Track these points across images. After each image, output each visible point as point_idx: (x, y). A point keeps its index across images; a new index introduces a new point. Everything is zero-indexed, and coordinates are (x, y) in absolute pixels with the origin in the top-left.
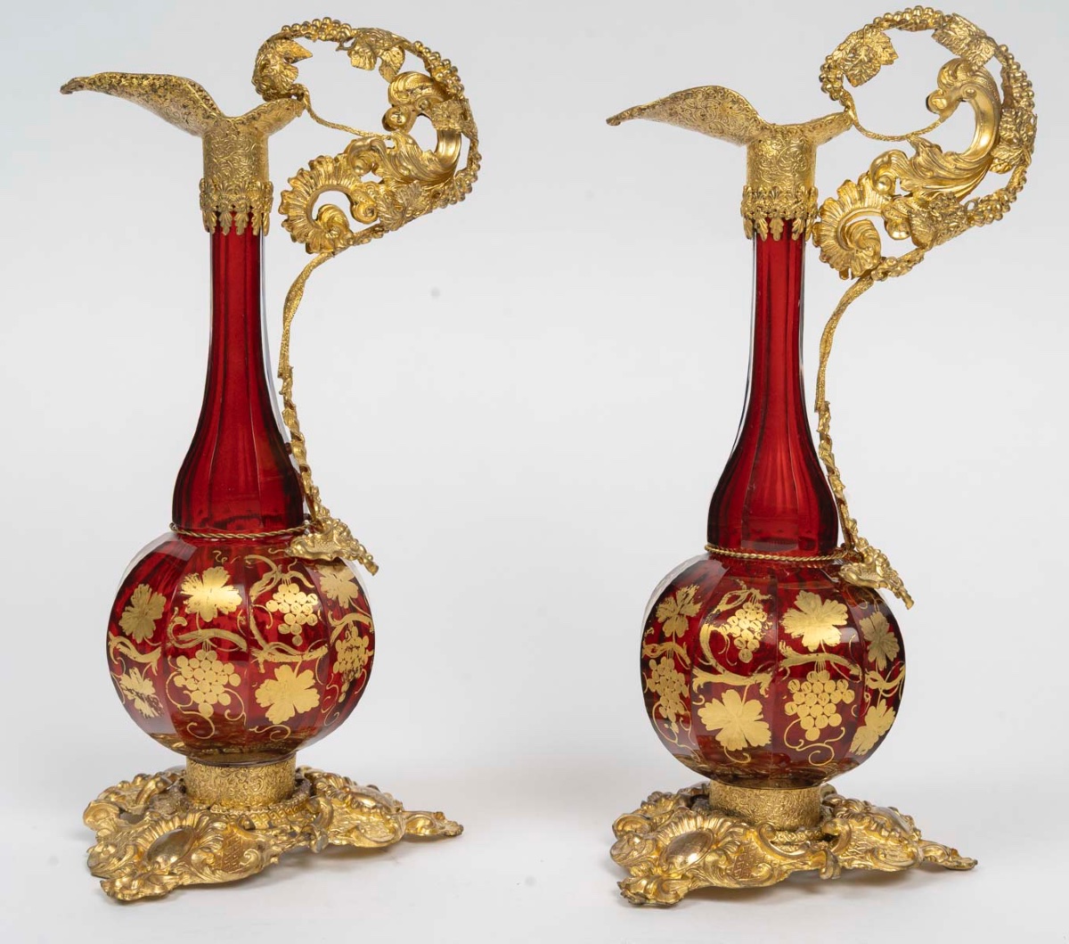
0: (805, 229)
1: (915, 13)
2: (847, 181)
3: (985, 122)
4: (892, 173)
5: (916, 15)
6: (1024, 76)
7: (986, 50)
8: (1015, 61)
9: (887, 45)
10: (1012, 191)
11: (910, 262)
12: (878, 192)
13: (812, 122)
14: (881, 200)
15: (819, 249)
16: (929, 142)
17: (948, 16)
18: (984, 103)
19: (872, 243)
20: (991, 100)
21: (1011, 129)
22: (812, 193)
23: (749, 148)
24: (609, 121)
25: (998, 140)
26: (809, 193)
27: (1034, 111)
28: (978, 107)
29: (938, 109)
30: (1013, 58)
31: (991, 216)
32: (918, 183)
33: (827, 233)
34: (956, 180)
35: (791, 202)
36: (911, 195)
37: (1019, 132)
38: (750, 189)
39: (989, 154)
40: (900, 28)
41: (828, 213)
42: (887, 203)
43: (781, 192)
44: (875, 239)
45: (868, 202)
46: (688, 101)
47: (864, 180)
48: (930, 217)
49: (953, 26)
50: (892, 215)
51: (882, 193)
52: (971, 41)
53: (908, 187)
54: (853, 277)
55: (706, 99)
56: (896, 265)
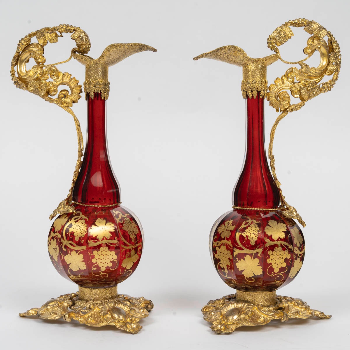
0: (264, 94)
1: (299, 20)
2: (277, 78)
3: (324, 57)
4: (293, 75)
5: (300, 21)
6: (336, 42)
7: (324, 33)
8: (333, 36)
9: (291, 31)
10: (334, 80)
11: (300, 106)
12: (288, 81)
13: (266, 57)
14: (290, 84)
15: (269, 101)
16: (306, 64)
17: (310, 21)
18: (323, 50)
19: (288, 99)
20: (326, 49)
21: (333, 59)
23: (244, 67)
24: (194, 59)
25: (329, 62)
26: (265, 82)
27: (340, 53)
28: (322, 52)
29: (308, 53)
30: (332, 36)
31: (327, 89)
32: (302, 78)
33: (272, 96)
34: (315, 77)
35: (260, 85)
36: (300, 82)
37: (336, 61)
38: (245, 81)
39: (326, 68)
40: (293, 26)
41: (272, 89)
42: (292, 85)
43: (256, 82)
44: (288, 97)
45: (285, 85)
46: (222, 51)
47: (283, 78)
48: (307, 90)
49: (313, 24)
50: (294, 89)
51: (290, 82)
52: (319, 29)
53: (299, 79)
54: (280, 112)
55: (229, 50)
56: (296, 107)
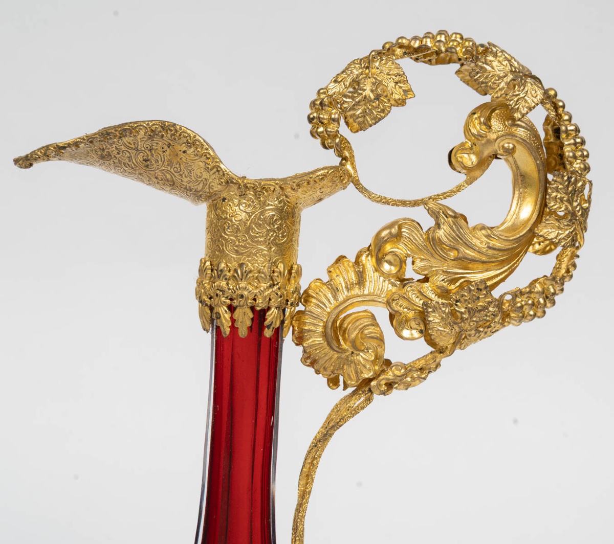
0: (283, 322)
1: (438, 38)
2: (340, 259)
3: (526, 187)
4: (401, 249)
5: (440, 41)
6: (577, 130)
7: (533, 94)
8: (566, 110)
9: (401, 79)
10: (559, 279)
11: (423, 370)
12: (383, 274)
13: (296, 177)
14: (387, 287)
15: (300, 348)
16: (453, 211)
17: (482, 46)
18: (525, 160)
19: (374, 343)
20: (535, 159)
21: (561, 199)
22: (293, 272)
23: (209, 207)
24: (16, 161)
25: (543, 211)
26: (290, 273)
27: (589, 176)
28: (518, 168)
29: (465, 167)
30: (563, 107)
31: (532, 313)
32: (436, 265)
33: (312, 328)
34: (486, 264)
35: (264, 285)
36: (426, 280)
37: (571, 204)
38: (208, 263)
39: (531, 230)
40: (416, 59)
41: (314, 300)
42: (394, 289)
43: (251, 271)
44: (377, 338)
45: (369, 288)
46: (125, 140)
47: (364, 257)
48: (453, 313)
49: (490, 58)
50: (400, 307)
51: (387, 276)
52: (513, 80)
53: (424, 268)
54: (345, 387)
55: (151, 137)
56: (405, 375)
